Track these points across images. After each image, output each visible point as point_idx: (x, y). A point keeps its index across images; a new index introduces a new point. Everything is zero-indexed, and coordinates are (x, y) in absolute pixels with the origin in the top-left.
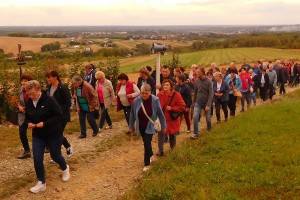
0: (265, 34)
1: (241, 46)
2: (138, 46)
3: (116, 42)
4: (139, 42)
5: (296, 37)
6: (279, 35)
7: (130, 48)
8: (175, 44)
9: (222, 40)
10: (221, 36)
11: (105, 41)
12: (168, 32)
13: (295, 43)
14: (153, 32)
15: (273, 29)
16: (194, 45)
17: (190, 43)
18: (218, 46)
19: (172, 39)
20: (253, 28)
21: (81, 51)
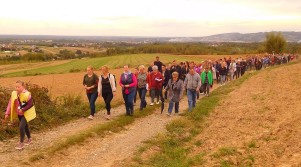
0: (165, 43)
1: (145, 52)
2: (61, 52)
3: (42, 48)
4: (62, 49)
5: (188, 46)
6: (175, 44)
7: (54, 53)
8: (93, 50)
9: (131, 48)
10: (130, 45)
11: (33, 47)
12: (88, 41)
13: (187, 51)
14: (74, 41)
15: (172, 40)
16: (108, 52)
17: (105, 50)
18: (127, 52)
19: (90, 47)
20: (156, 39)
21: (11, 55)
